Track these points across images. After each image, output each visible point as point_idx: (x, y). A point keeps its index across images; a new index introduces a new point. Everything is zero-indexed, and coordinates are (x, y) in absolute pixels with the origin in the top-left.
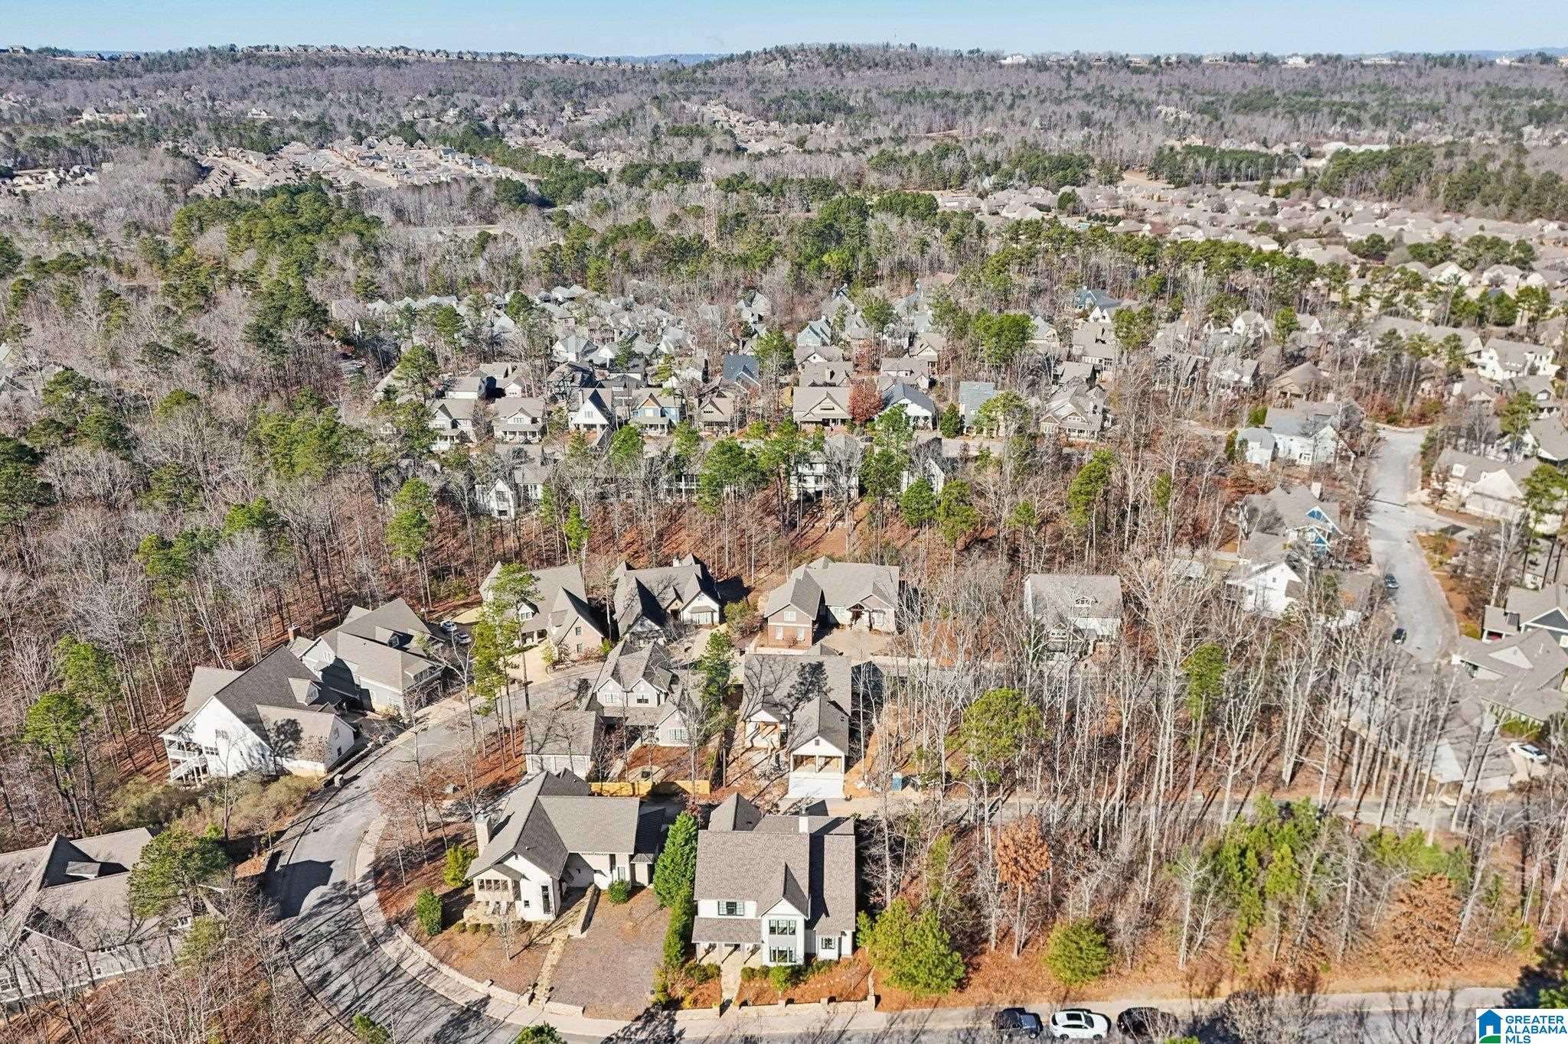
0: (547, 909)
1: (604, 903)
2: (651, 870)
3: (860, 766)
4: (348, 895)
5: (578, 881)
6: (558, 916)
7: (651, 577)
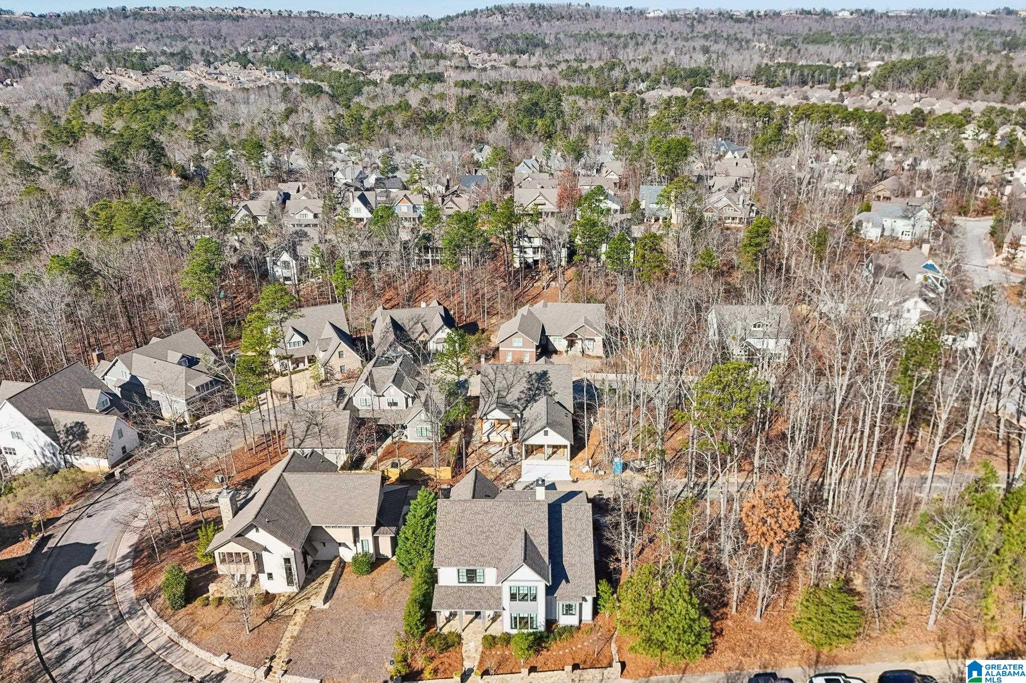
0: (290, 582)
1: (349, 575)
2: (394, 542)
3: (584, 454)
4: (105, 573)
5: (323, 553)
6: (302, 588)
7: (402, 315)
